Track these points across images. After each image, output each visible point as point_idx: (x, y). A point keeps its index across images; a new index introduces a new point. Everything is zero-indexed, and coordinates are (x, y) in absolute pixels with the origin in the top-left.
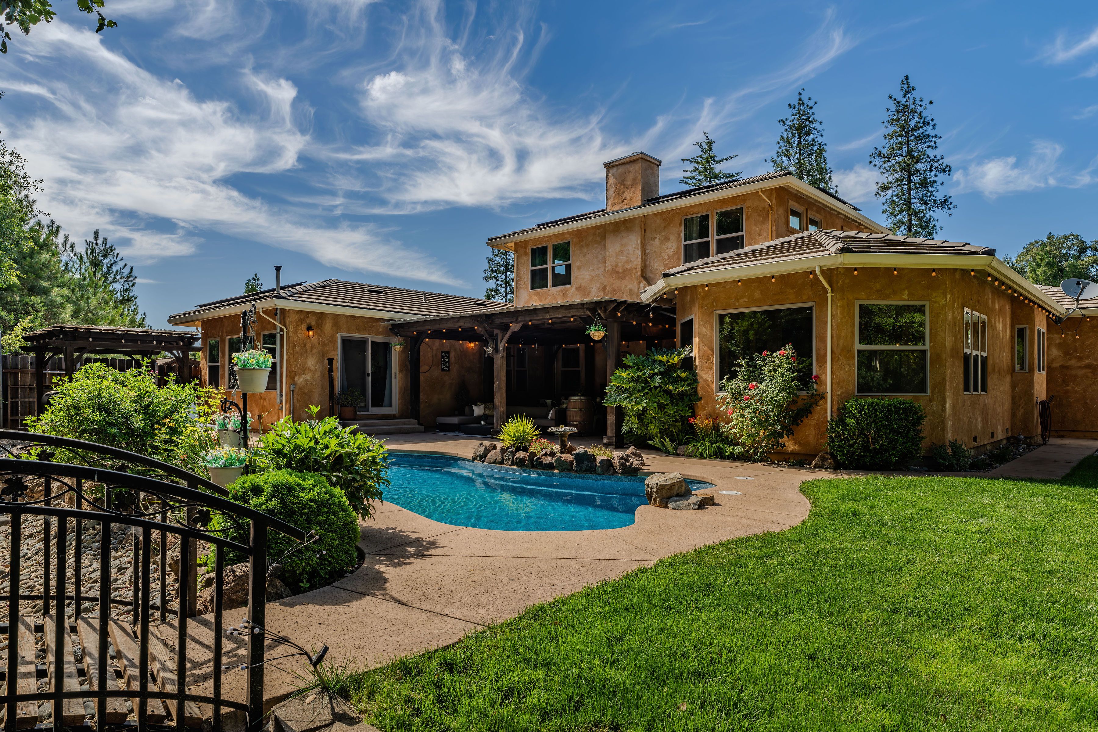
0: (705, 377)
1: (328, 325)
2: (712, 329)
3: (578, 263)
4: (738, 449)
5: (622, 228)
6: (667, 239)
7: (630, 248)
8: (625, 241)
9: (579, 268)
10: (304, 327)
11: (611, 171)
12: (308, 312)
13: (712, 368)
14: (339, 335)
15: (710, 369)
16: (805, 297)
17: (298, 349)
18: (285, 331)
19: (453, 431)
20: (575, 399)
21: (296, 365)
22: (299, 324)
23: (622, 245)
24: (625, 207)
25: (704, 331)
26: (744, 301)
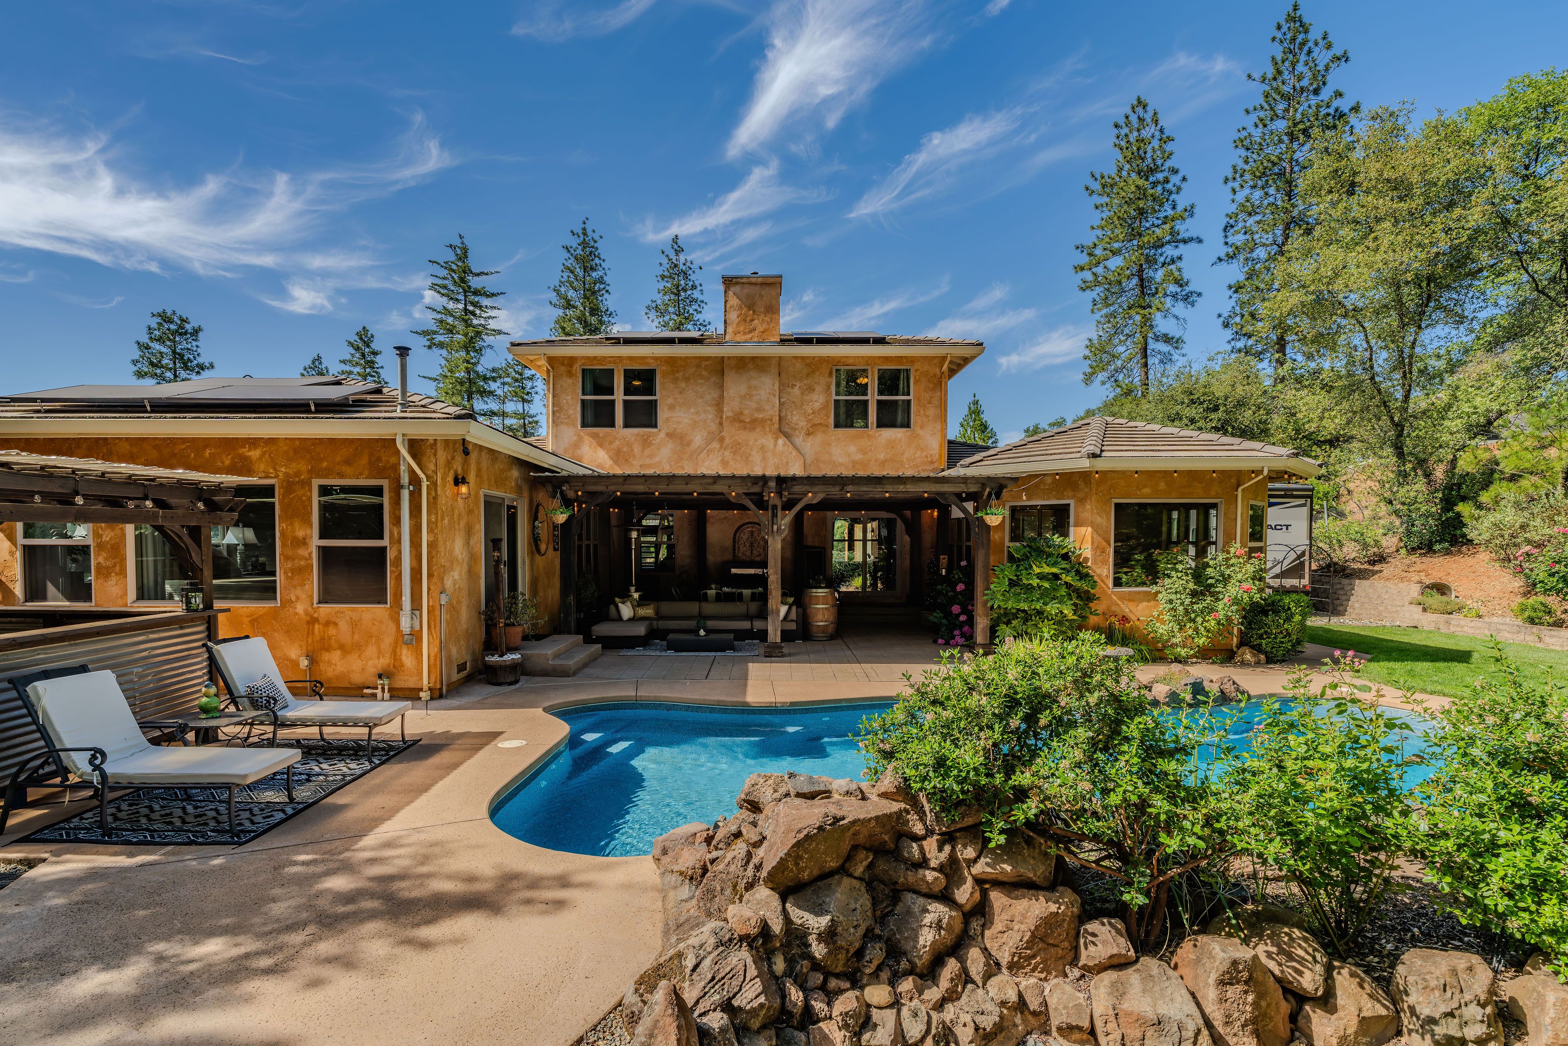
1: (472, 473)
2: (1109, 519)
5: (750, 366)
6: (811, 389)
7: (762, 392)
8: (754, 382)
9: (671, 407)
10: (451, 477)
11: (732, 289)
13: (1108, 561)
14: (483, 493)
15: (1105, 562)
16: (1213, 493)
18: (425, 483)
23: (750, 387)
24: (756, 339)
25: (1099, 520)
26: (1146, 491)
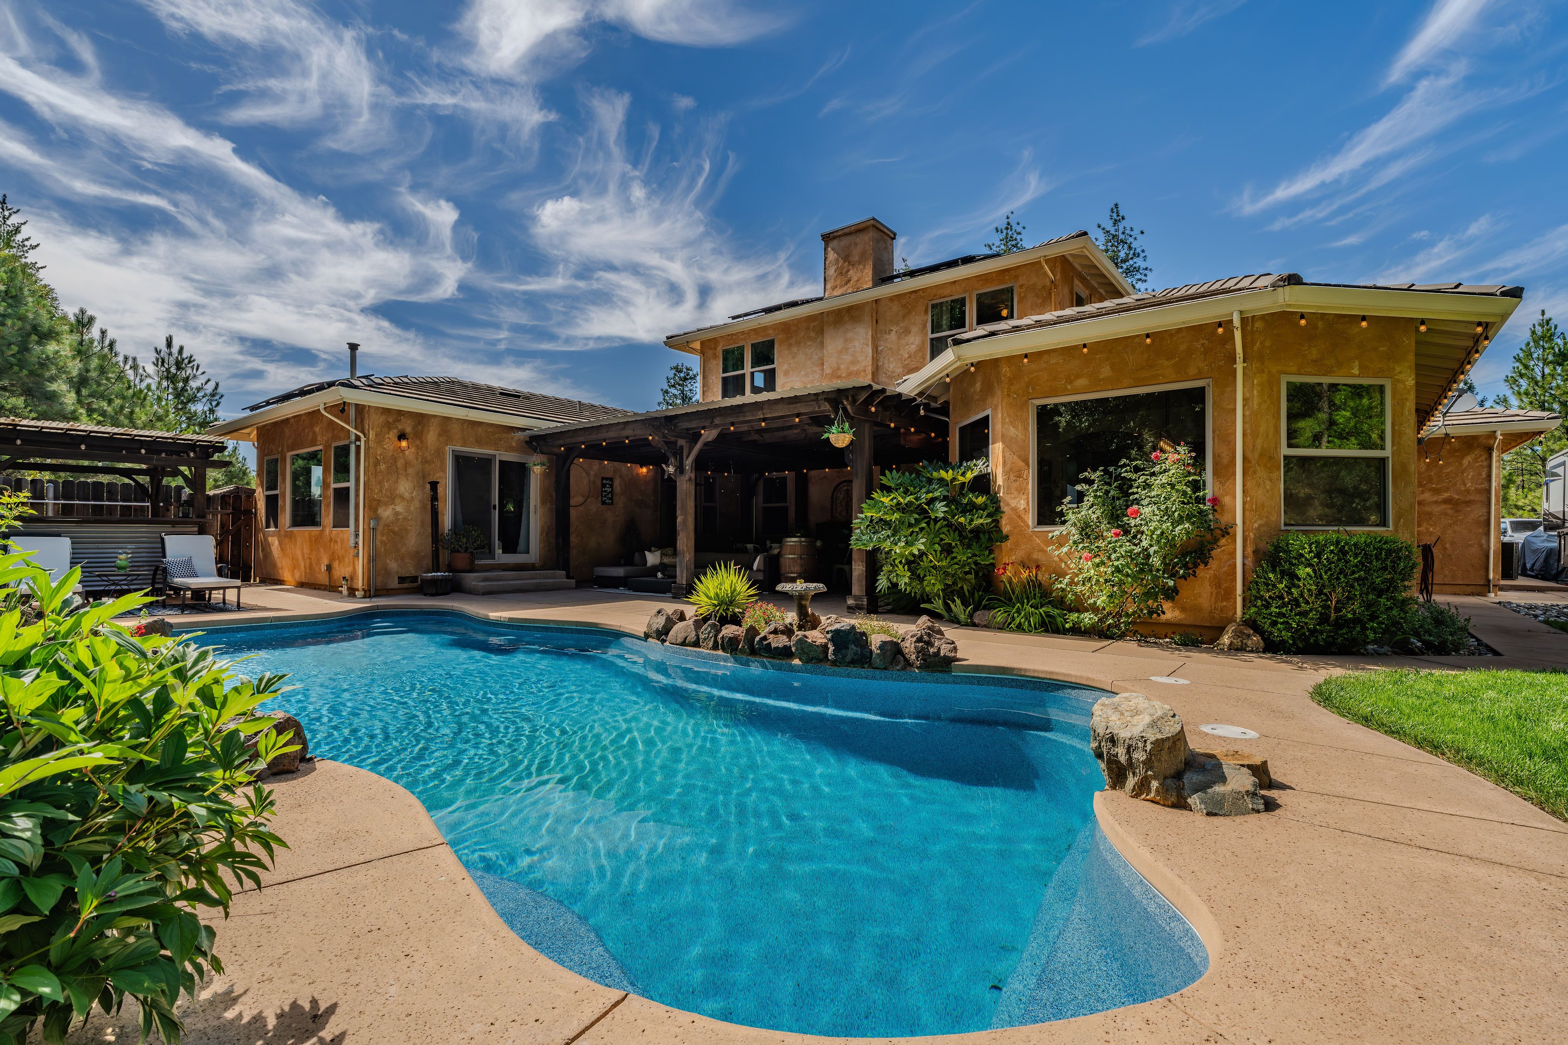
0: (1013, 503)
1: (431, 433)
2: (1026, 429)
3: (785, 367)
4: (1088, 619)
5: (846, 318)
6: (907, 332)
7: (857, 344)
8: (850, 335)
9: (786, 373)
10: (393, 435)
11: (831, 245)
12: (400, 413)
13: (1026, 489)
14: (449, 449)
15: (1022, 490)
16: (1192, 371)
17: (383, 467)
18: (363, 439)
19: (617, 588)
20: (792, 541)
21: (381, 491)
22: (385, 429)
23: (846, 340)
24: (850, 291)
25: (1012, 431)
26: (1081, 382)
